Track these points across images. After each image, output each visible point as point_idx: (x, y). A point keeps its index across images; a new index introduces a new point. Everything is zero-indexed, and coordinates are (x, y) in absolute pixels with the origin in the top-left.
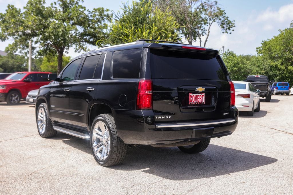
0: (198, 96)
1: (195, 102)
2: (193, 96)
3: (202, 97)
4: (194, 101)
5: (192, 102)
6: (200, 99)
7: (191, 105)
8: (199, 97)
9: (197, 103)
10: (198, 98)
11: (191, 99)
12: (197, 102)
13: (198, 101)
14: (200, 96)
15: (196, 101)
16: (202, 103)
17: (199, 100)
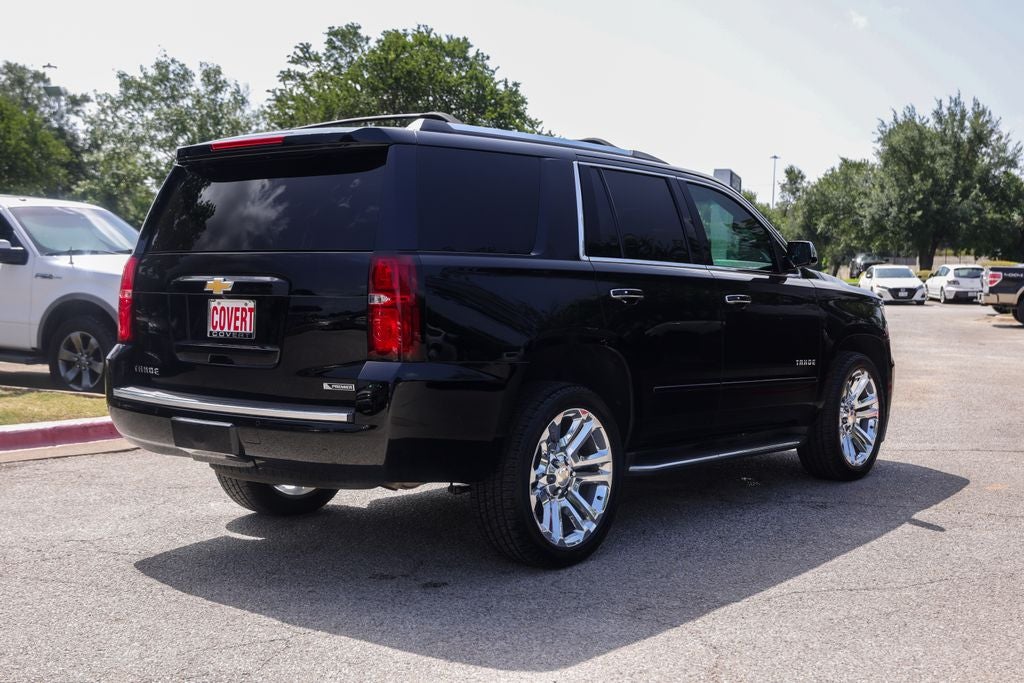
0: (237, 309)
1: (226, 329)
2: (223, 309)
3: (248, 314)
4: (222, 328)
5: (218, 329)
6: (244, 319)
7: (212, 340)
8: (239, 314)
9: (231, 335)
10: (237, 318)
11: (217, 318)
12: (232, 330)
13: (236, 328)
14: (244, 309)
15: (229, 328)
16: (245, 334)
17: (238, 323)
